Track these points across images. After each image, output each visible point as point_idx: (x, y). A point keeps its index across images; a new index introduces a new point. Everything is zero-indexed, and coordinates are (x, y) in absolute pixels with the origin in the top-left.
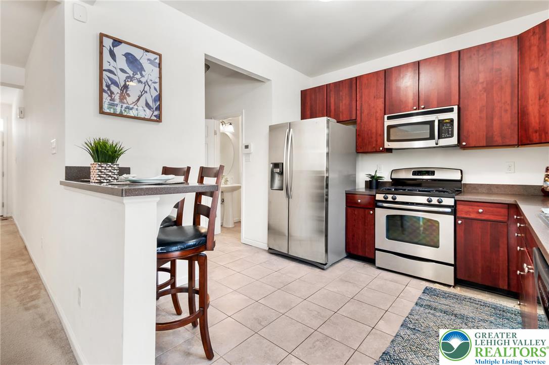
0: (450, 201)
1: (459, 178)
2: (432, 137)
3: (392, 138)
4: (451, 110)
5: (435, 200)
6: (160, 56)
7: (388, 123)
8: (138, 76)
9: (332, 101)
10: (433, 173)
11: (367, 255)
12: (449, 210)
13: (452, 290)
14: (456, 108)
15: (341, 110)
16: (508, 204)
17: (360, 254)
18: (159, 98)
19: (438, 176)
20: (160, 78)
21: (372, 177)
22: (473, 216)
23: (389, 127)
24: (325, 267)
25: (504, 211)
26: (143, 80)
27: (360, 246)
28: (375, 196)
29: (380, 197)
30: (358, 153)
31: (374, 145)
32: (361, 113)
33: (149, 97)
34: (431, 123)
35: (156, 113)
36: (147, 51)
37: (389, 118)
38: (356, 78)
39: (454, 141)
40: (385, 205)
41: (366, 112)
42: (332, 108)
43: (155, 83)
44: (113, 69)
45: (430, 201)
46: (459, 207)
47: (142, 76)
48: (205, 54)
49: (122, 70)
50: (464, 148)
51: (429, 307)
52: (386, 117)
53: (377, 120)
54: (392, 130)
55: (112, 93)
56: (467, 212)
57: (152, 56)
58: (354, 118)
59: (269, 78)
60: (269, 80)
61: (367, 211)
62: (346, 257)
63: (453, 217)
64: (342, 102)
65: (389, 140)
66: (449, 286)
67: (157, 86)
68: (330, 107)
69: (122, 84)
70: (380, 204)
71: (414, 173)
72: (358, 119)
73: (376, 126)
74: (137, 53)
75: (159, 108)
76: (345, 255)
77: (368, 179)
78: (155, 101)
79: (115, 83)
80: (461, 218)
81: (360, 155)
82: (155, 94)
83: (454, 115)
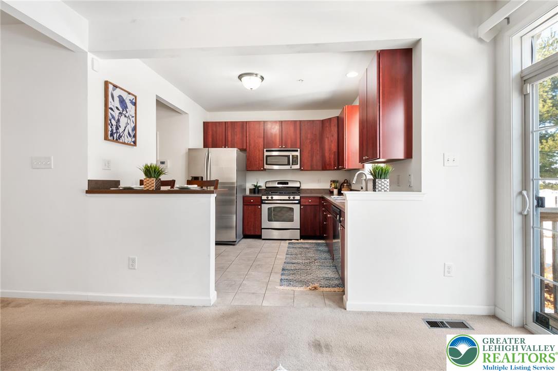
0: (298, 197)
1: (299, 186)
2: (289, 164)
3: (268, 163)
4: (297, 151)
5: (292, 197)
6: (136, 97)
7: (266, 154)
8: (124, 112)
9: (229, 134)
10: (287, 183)
11: (257, 234)
12: (297, 202)
13: (299, 241)
14: (299, 150)
15: (236, 141)
16: (320, 197)
17: (252, 234)
18: (135, 129)
19: (290, 185)
20: (136, 113)
21: (256, 186)
22: (307, 204)
23: (267, 156)
24: (236, 243)
25: (318, 200)
26: (127, 115)
27: (252, 229)
28: (261, 197)
29: (264, 197)
30: (247, 170)
31: (258, 166)
32: (250, 145)
33: (130, 128)
34: (288, 156)
35: (133, 139)
36: (129, 94)
37: (267, 151)
38: (246, 122)
39: (298, 167)
40: (266, 202)
41: (252, 145)
42: (230, 139)
43: (133, 117)
44: (113, 108)
45: (289, 198)
46: (302, 200)
47: (127, 112)
48: (157, 95)
49: (117, 108)
50: (302, 170)
51: (293, 248)
52: (265, 150)
53: (259, 151)
54: (268, 158)
55: (112, 125)
56: (305, 202)
57: (131, 97)
58: (245, 148)
59: (186, 112)
60: (186, 113)
61: (256, 206)
62: (243, 238)
63: (299, 205)
64: (237, 136)
65: (267, 164)
66: (298, 240)
67: (134, 119)
68: (228, 138)
69: (117, 119)
70: (263, 201)
71: (279, 183)
72: (248, 149)
73: (259, 155)
74: (125, 95)
75: (135, 136)
76: (242, 237)
77: (253, 187)
78: (133, 130)
79: (113, 117)
80: (302, 205)
81: (249, 172)
82: (133, 125)
83: (298, 154)
